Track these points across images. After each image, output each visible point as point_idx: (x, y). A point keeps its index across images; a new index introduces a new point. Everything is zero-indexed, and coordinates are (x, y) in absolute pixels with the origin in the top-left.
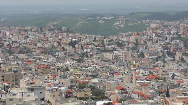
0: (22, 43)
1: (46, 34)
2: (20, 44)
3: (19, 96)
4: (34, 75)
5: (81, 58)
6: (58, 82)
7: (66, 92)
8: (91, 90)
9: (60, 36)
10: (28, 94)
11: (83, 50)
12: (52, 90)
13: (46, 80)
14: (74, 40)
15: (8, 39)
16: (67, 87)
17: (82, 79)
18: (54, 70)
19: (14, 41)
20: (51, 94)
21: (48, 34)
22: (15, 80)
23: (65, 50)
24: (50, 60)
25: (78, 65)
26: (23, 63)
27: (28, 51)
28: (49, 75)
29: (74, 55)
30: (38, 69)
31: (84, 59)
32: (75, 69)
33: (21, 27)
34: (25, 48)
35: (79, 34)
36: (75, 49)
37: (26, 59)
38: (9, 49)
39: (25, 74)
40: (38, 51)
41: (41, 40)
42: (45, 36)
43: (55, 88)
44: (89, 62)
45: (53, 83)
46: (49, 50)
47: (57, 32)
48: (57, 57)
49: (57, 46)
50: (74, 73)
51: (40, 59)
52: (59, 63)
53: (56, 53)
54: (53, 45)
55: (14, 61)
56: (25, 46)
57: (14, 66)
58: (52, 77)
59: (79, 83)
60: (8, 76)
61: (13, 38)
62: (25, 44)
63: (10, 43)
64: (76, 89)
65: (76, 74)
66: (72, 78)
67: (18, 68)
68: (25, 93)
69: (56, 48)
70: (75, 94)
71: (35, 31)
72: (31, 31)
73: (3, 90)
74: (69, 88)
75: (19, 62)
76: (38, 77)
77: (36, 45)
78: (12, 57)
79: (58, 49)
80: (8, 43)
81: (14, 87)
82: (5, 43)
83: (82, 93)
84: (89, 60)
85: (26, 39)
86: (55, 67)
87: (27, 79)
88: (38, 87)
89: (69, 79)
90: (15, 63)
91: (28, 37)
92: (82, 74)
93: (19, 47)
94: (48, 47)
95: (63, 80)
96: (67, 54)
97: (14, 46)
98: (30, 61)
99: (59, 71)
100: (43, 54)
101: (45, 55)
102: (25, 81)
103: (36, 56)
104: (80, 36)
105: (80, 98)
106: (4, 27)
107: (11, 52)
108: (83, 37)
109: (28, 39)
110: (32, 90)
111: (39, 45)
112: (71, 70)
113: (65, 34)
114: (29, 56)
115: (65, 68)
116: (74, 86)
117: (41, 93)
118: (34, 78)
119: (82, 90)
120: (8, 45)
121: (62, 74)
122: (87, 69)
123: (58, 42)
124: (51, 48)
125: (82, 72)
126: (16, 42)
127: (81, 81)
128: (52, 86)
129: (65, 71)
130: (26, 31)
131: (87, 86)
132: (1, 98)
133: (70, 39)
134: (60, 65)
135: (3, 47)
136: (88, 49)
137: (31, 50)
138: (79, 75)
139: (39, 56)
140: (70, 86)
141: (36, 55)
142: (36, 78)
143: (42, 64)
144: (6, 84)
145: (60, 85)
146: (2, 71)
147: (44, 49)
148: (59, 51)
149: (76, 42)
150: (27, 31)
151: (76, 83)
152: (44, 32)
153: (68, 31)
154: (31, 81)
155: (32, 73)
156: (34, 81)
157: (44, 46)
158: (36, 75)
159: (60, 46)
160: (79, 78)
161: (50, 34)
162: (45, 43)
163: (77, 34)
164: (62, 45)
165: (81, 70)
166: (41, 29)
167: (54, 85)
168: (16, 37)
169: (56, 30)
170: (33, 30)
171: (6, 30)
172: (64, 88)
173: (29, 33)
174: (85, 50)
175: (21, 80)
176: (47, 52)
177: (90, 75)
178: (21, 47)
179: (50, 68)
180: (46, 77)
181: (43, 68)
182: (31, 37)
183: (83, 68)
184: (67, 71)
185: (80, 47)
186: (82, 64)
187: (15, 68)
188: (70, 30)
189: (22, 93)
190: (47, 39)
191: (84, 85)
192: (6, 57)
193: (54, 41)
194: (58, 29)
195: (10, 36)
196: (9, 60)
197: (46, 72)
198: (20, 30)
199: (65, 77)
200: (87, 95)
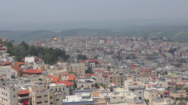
0: (129, 51)
1: (149, 42)
2: (127, 51)
3: (121, 95)
4: (136, 77)
5: (179, 63)
6: (157, 84)
7: (163, 93)
8: (186, 92)
9: (161, 44)
10: (128, 93)
11: (181, 56)
12: (151, 90)
13: (146, 82)
14: (174, 47)
15: (117, 47)
16: (165, 89)
17: (179, 82)
18: (155, 73)
19: (122, 49)
20: (150, 94)
21: (151, 43)
22: (120, 82)
23: (165, 56)
24: (152, 65)
25: (176, 69)
26: (129, 67)
27: (134, 57)
28: (150, 77)
29: (173, 60)
30: (141, 73)
31: (183, 64)
32: (173, 73)
33: (129, 37)
34: (132, 54)
35: (178, 43)
36: (174, 56)
37: (132, 63)
38: (118, 55)
39: (129, 76)
40: (142, 57)
41: (144, 48)
42: (148, 44)
43: (154, 88)
44: (186, 67)
45: (152, 84)
46: (151, 57)
47: (159, 41)
48: (158, 62)
49: (158, 53)
50: (171, 76)
51: (143, 64)
52: (159, 68)
53: (157, 59)
54: (155, 52)
55: (122, 66)
56: (131, 53)
57: (121, 70)
58: (152, 79)
59: (176, 85)
60: (115, 78)
61: (122, 46)
62: (131, 51)
63: (119, 51)
64: (173, 90)
65: (173, 77)
66: (170, 80)
67: (124, 71)
68: (126, 92)
69: (158, 55)
70: (171, 94)
71: (140, 41)
72: (137, 40)
73: (109, 90)
74: (166, 89)
75: (126, 66)
76: (140, 79)
77: (140, 52)
78: (120, 62)
79: (160, 56)
80: (117, 50)
81: (120, 87)
82: (115, 50)
83: (178, 94)
84: (187, 66)
85: (132, 47)
86: (155, 71)
87: (131, 81)
88: (138, 88)
89: (166, 81)
90: (122, 67)
91: (133, 45)
92: (179, 78)
93: (126, 54)
94: (150, 53)
95: (161, 82)
96: (167, 60)
97: (122, 53)
98: (135, 66)
99: (159, 74)
100: (146, 60)
101: (148, 60)
102: (129, 83)
103: (140, 62)
104: (179, 44)
105: (176, 98)
106: (115, 38)
107: (119, 58)
108: (182, 45)
109: (134, 47)
110: (133, 90)
111: (143, 52)
112: (169, 74)
113: (166, 43)
114: (135, 62)
115: (164, 71)
116: (171, 88)
117: (140, 93)
118: (137, 80)
119: (178, 92)
120: (117, 52)
121: (161, 77)
122: (183, 73)
123: (159, 49)
124: (153, 55)
125: (179, 76)
126: (124, 50)
127: (178, 83)
128: (151, 87)
129: (164, 74)
130: (132, 40)
131: (183, 88)
132: (107, 96)
133: (170, 47)
134: (160, 69)
135: (113, 54)
136: (186, 56)
137: (136, 57)
138: (176, 78)
139: (142, 61)
140: (167, 87)
141: (140, 60)
142: (138, 80)
143: (144, 68)
144: (113, 85)
145: (158, 86)
146: (110, 74)
147: (147, 55)
148: (160, 57)
149: (175, 50)
150: (134, 40)
151: (173, 85)
152: (147, 41)
153: (169, 40)
154: (133, 83)
155: (135, 76)
156: (136, 82)
157: (147, 53)
158: (138, 78)
159: (161, 53)
160: (176, 80)
161: (153, 43)
162: (148, 51)
163: (176, 43)
164: (163, 52)
165: (178, 74)
166: (145, 39)
167: (153, 86)
168: (124, 45)
169: (158, 39)
170: (138, 39)
171: (116, 40)
172: (161, 89)
173: (135, 42)
174: (183, 57)
175: (125, 82)
176: (150, 58)
177: (186, 78)
178: (128, 53)
179: (150, 72)
180: (147, 79)
181: (145, 71)
182: (137, 46)
183: (180, 72)
184: (165, 75)
185: (179, 53)
186: (179, 69)
187: (122, 71)
188: (171, 39)
189: (124, 92)
190: (150, 47)
191: (180, 87)
192: (116, 62)
193: (156, 48)
194: (160, 39)
195: (119, 45)
196: (117, 65)
197: (147, 75)
198: (127, 40)
199: (163, 80)
200: (183, 96)
